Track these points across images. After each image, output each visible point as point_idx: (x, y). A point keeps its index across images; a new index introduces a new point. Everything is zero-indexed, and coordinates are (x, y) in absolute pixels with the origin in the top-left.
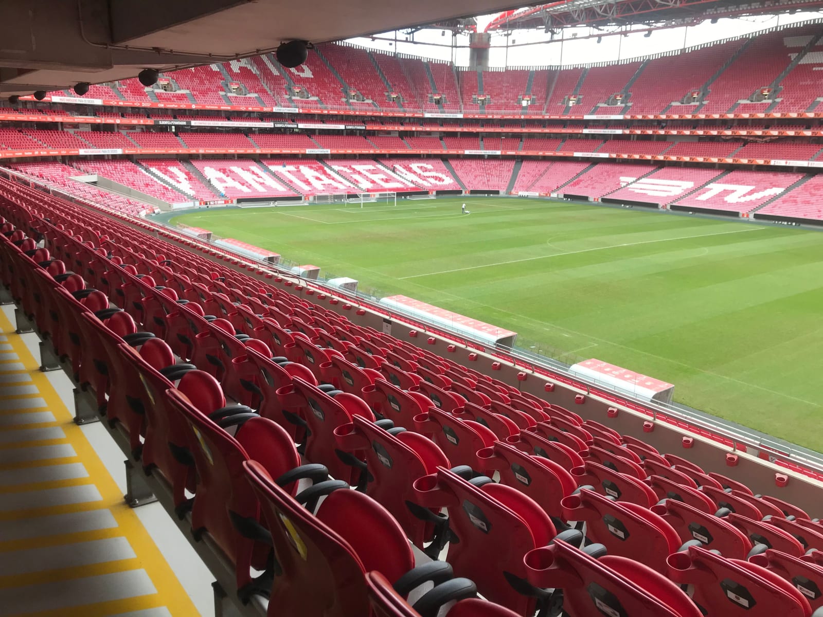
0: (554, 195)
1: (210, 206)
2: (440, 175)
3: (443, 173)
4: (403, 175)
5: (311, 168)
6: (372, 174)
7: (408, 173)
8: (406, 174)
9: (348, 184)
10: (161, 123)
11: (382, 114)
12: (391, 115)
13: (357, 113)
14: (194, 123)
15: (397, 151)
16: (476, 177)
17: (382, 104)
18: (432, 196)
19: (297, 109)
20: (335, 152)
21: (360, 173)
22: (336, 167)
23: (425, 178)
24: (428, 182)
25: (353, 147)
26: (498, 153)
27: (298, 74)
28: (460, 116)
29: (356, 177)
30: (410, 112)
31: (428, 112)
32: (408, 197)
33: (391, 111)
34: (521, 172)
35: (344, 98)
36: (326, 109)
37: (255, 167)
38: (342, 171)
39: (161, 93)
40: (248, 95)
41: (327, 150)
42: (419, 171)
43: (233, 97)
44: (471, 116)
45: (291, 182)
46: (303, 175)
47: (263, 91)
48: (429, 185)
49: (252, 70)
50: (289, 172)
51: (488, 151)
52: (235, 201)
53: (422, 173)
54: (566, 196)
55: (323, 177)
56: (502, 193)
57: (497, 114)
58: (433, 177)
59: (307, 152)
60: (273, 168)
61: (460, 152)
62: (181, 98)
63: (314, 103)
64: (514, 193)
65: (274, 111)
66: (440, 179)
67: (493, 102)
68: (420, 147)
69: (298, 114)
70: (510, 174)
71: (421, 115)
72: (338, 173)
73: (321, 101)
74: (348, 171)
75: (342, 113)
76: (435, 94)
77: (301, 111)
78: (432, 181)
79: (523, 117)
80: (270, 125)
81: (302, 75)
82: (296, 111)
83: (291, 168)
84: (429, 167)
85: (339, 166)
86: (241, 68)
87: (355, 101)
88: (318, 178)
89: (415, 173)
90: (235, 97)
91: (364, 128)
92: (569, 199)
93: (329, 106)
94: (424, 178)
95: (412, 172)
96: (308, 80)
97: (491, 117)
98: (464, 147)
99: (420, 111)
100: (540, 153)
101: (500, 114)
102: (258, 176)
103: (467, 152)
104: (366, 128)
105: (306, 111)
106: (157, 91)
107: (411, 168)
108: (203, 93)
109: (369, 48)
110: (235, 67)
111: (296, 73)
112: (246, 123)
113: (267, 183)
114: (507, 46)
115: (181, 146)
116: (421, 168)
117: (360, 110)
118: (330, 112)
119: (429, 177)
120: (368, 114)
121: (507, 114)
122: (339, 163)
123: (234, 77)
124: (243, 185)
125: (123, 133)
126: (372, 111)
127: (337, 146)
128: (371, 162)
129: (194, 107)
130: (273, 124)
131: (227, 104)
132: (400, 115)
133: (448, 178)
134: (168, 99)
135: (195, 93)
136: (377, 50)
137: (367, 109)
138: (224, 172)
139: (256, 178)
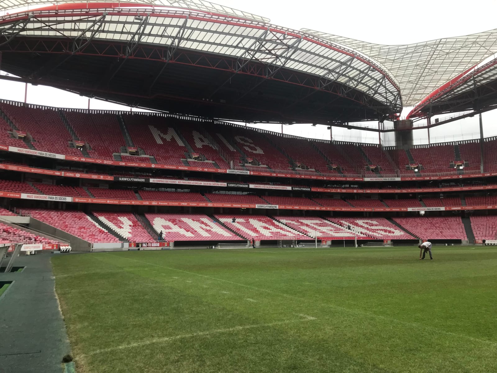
1: (141, 249)
2: (388, 229)
3: (390, 227)
5: (260, 220)
6: (320, 226)
7: (355, 227)
9: (296, 233)
10: (120, 179)
11: (325, 178)
12: (333, 179)
13: (303, 177)
14: (152, 180)
15: (341, 209)
16: (426, 229)
17: (324, 171)
18: (388, 245)
19: (249, 172)
20: (283, 207)
21: (307, 225)
22: (284, 221)
23: (374, 231)
24: (379, 234)
25: (300, 204)
26: (443, 209)
27: (251, 151)
28: (398, 179)
29: (305, 228)
30: (350, 177)
31: (368, 177)
32: (362, 245)
33: (334, 176)
34: (473, 225)
35: (291, 167)
36: (274, 172)
37: (205, 220)
38: (289, 223)
39: (126, 156)
40: (206, 161)
41: (276, 206)
42: (366, 226)
43: (192, 162)
44: (408, 179)
45: (239, 230)
46: (252, 226)
47: (220, 160)
48: (380, 235)
49: (213, 148)
51: (431, 208)
52: (172, 244)
53: (369, 227)
55: (271, 227)
56: (465, 242)
57: (433, 176)
58: (382, 230)
59: (257, 207)
60: (223, 220)
61: (403, 209)
62: (143, 160)
63: (263, 170)
65: (228, 172)
67: (426, 168)
68: (361, 206)
69: (250, 176)
70: (462, 226)
71: (362, 180)
72: (286, 225)
73: (270, 168)
74: (296, 223)
75: (289, 176)
76: (371, 164)
77: (252, 173)
78: (383, 233)
79: (461, 177)
80: (224, 184)
81: (254, 152)
82: (248, 173)
83: (241, 220)
84: (375, 222)
85: (287, 220)
86: (203, 146)
87: (300, 169)
88: (265, 228)
89: (362, 226)
90: (194, 162)
91: (309, 189)
93: (277, 170)
94: (372, 231)
95: (359, 227)
96: (259, 155)
97: (428, 178)
98: (407, 206)
99: (359, 177)
100: (490, 207)
101: (437, 176)
102: (206, 225)
103: (410, 209)
104: (311, 190)
105: (256, 174)
106: (122, 154)
107: (357, 223)
108: (166, 158)
109: (310, 139)
110: (199, 145)
111: (250, 150)
112: (201, 182)
113: (213, 230)
114: (429, 126)
115: (136, 199)
116: (367, 223)
117: (305, 175)
118: (278, 175)
119: (378, 230)
120: (313, 177)
121: (443, 176)
122: (287, 218)
123: (196, 150)
124: (188, 231)
125: (85, 188)
126: (316, 175)
127: (284, 203)
128: (317, 219)
129: (153, 166)
130: (226, 184)
131: (185, 166)
132: (342, 179)
133: (397, 230)
134: (132, 160)
135: (158, 158)
136: (316, 139)
137: (311, 174)
138: (174, 221)
139: (204, 227)
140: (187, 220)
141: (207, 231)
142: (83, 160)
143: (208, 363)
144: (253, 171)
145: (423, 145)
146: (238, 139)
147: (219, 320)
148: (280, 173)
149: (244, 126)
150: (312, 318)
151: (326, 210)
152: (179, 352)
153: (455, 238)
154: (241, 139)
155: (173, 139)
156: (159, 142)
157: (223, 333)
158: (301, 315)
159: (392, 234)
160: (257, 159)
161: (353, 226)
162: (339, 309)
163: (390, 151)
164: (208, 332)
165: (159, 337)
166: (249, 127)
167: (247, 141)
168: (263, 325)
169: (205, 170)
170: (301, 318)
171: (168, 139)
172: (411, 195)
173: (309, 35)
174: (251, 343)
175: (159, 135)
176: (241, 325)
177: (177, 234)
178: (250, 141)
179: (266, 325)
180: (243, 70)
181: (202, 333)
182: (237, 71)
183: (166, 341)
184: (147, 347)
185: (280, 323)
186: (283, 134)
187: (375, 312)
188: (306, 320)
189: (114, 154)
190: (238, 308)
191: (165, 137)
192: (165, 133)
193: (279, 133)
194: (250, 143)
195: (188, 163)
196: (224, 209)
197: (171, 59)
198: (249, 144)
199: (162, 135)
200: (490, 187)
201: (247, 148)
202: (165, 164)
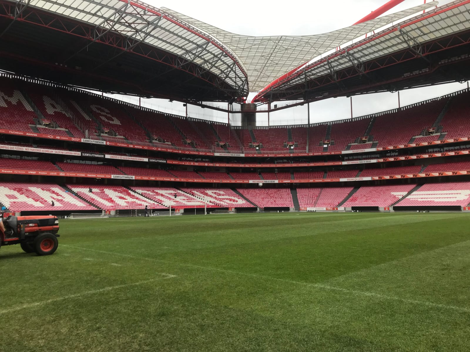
0: (341, 209)
2: (233, 198)
3: (234, 197)
5: (115, 191)
7: (205, 196)
8: (203, 197)
9: (152, 202)
11: (180, 152)
12: (187, 153)
13: (159, 149)
15: (194, 180)
16: (263, 199)
17: (179, 145)
18: (232, 212)
20: (139, 178)
21: (162, 195)
22: (140, 191)
23: (221, 200)
24: (225, 202)
25: (156, 175)
26: (276, 181)
27: (108, 121)
28: (243, 155)
29: (160, 198)
30: (202, 152)
31: (217, 152)
32: (211, 212)
33: (188, 150)
34: (298, 195)
35: (148, 139)
36: (132, 144)
37: (57, 189)
38: (145, 193)
40: (59, 129)
41: (132, 176)
42: (214, 195)
43: (42, 128)
44: (251, 156)
46: (107, 196)
47: (75, 128)
48: (226, 204)
49: (67, 115)
51: (268, 181)
53: (217, 197)
54: (354, 208)
55: (127, 197)
56: (292, 209)
57: (270, 154)
58: (228, 199)
59: (112, 177)
60: (76, 190)
61: (246, 181)
63: (120, 141)
64: (303, 209)
65: (82, 141)
67: (265, 146)
68: (211, 178)
69: (106, 146)
71: (212, 154)
72: (142, 195)
73: (127, 139)
74: (151, 193)
75: (146, 148)
76: (221, 141)
77: (108, 143)
78: (228, 201)
79: (291, 155)
80: (78, 154)
81: (111, 122)
82: (105, 143)
83: (96, 190)
84: (222, 192)
85: (143, 190)
86: (55, 112)
87: (157, 142)
88: (121, 198)
89: (211, 196)
90: (45, 129)
91: (165, 162)
92: (358, 211)
93: (135, 142)
94: (220, 200)
95: (208, 196)
96: (116, 125)
97: (266, 156)
98: (248, 179)
99: (210, 152)
100: (311, 181)
101: (273, 153)
102: (57, 194)
103: (251, 182)
104: (167, 162)
105: (113, 144)
107: (207, 193)
108: (10, 123)
109: (167, 114)
110: (50, 111)
111: (106, 120)
112: (52, 150)
113: (65, 200)
114: (269, 111)
116: (215, 193)
117: (162, 148)
118: (135, 147)
119: (224, 199)
120: (169, 150)
121: (278, 154)
122: (142, 188)
123: (47, 116)
124: (37, 201)
126: (172, 149)
127: (141, 175)
128: (172, 189)
130: (80, 153)
131: (35, 133)
132: (195, 153)
133: (240, 200)
136: (172, 115)
137: (167, 147)
138: (20, 191)
139: (55, 196)
140: (35, 189)
141: (58, 200)
143: (85, 319)
144: (110, 141)
145: (264, 127)
146: (94, 108)
147: (88, 283)
148: (137, 145)
149: (101, 96)
150: (173, 276)
151: (181, 181)
152: (53, 313)
153: (285, 206)
154: (97, 108)
155: (20, 103)
157: (95, 294)
158: (163, 274)
159: (236, 203)
160: (113, 130)
161: (204, 196)
162: (196, 267)
163: (237, 130)
164: (79, 295)
165: (28, 302)
166: (106, 97)
167: (104, 111)
168: (131, 284)
169: (57, 137)
170: (164, 276)
171: (14, 103)
172: (252, 169)
173: (169, 15)
174: (123, 300)
175: (3, 97)
176: (110, 286)
177: (25, 204)
178: (106, 110)
179: (134, 284)
180: (102, 39)
181: (73, 296)
182: (95, 40)
183: (38, 305)
184: (18, 312)
185: (146, 282)
186: (141, 107)
187: (224, 268)
188: (168, 277)
190: (104, 272)
191: (10, 99)
192: (11, 95)
193: (136, 106)
194: (107, 113)
195: (37, 130)
196: (77, 178)
198: (105, 114)
199: (6, 97)
200: (312, 165)
201: (103, 118)
202: (10, 129)
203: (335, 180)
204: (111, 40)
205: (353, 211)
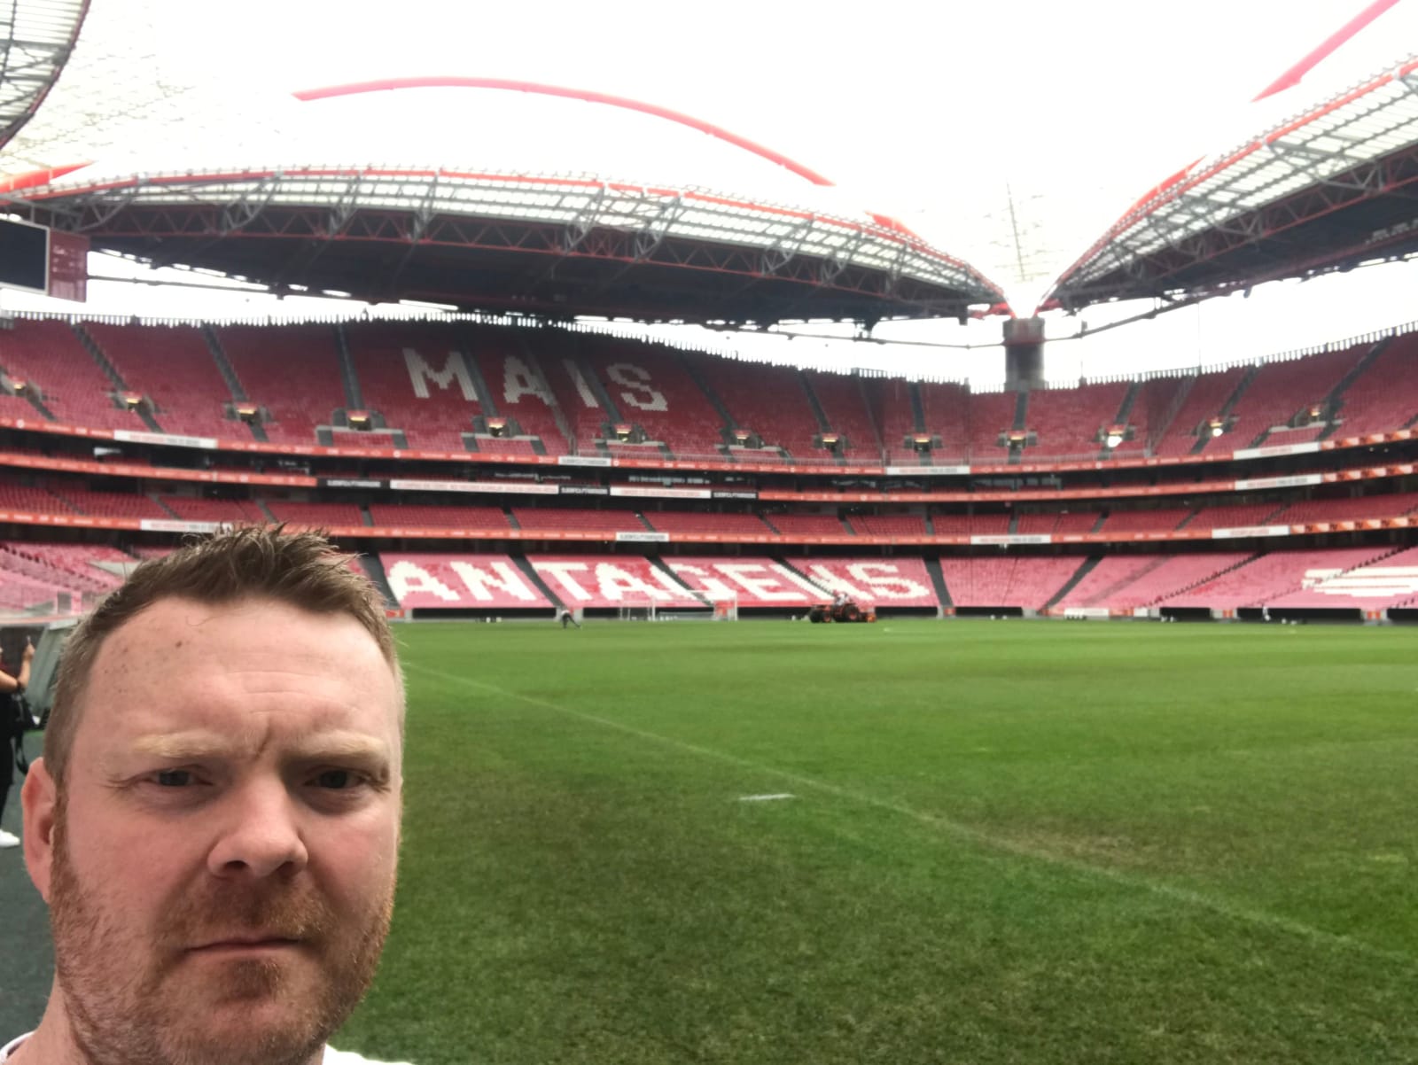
0: (1141, 612)
2: (906, 582)
3: (913, 580)
4: (823, 583)
5: (621, 567)
6: (752, 578)
7: (835, 579)
9: (681, 591)
10: (330, 483)
11: (793, 470)
12: (812, 470)
14: (396, 484)
15: (819, 539)
17: (798, 453)
19: (610, 460)
20: (679, 537)
21: (723, 577)
22: (676, 567)
24: (871, 593)
25: (722, 530)
26: (1046, 539)
27: (637, 405)
28: (964, 470)
29: (710, 581)
30: (855, 466)
31: (897, 465)
33: (816, 465)
34: (1089, 576)
35: (721, 443)
36: (672, 459)
37: (502, 566)
38: (685, 573)
39: (343, 433)
40: (518, 437)
41: (663, 534)
42: (861, 575)
43: (485, 440)
44: (986, 470)
45: (559, 586)
46: (595, 577)
47: (554, 432)
48: (869, 598)
49: (545, 400)
50: (569, 572)
52: (409, 613)
53: (866, 579)
54: (1166, 612)
55: (635, 581)
56: (1028, 611)
57: (1043, 463)
58: (887, 585)
59: (618, 538)
60: (537, 565)
61: (961, 540)
62: (377, 441)
63: (648, 453)
64: (1056, 612)
65: (560, 463)
66: (901, 589)
67: (1042, 441)
68: (871, 532)
69: (612, 469)
70: (1064, 580)
71: (879, 471)
72: (675, 577)
73: (667, 448)
74: (700, 573)
75: (704, 467)
76: (920, 433)
77: (617, 463)
78: (882, 591)
79: (1099, 466)
80: (553, 489)
81: (644, 406)
82: (607, 462)
83: (580, 566)
84: (891, 569)
85: (685, 564)
86: (523, 398)
87: (741, 448)
88: (621, 582)
89: (851, 578)
90: (490, 441)
92: (1172, 619)
93: (682, 456)
94: (864, 587)
95: (843, 577)
96: (654, 415)
98: (971, 532)
99: (876, 465)
100: (1139, 536)
101: (1051, 462)
102: (496, 575)
103: (976, 540)
104: (757, 496)
105: (626, 463)
106: (338, 429)
108: (428, 434)
110: (512, 395)
111: (634, 403)
112: (502, 485)
113: (504, 588)
115: (360, 523)
117: (746, 462)
118: (679, 464)
120: (762, 469)
121: (1063, 462)
123: (502, 409)
124: (451, 588)
125: (260, 503)
127: (687, 529)
129: (397, 454)
130: (557, 487)
131: (468, 451)
132: (833, 470)
134: (354, 442)
135: (411, 433)
137: (768, 459)
138: (433, 570)
139: (490, 580)
140: (464, 568)
141: (492, 589)
142: (253, 447)
144: (622, 457)
146: (614, 373)
148: (684, 460)
154: (624, 373)
155: (455, 385)
156: (422, 392)
160: (644, 423)
167: (634, 378)
169: (508, 458)
171: (443, 385)
175: (425, 375)
177: (430, 595)
178: (644, 375)
180: (581, 248)
182: (566, 253)
189: (321, 428)
191: (437, 377)
192: (439, 367)
194: (644, 383)
195: (472, 445)
196: (546, 542)
197: (422, 236)
198: (635, 385)
199: (431, 374)
200: (1155, 490)
201: (629, 398)
202: (425, 448)
203: (1200, 534)
204: (601, 245)
205: (1163, 619)
